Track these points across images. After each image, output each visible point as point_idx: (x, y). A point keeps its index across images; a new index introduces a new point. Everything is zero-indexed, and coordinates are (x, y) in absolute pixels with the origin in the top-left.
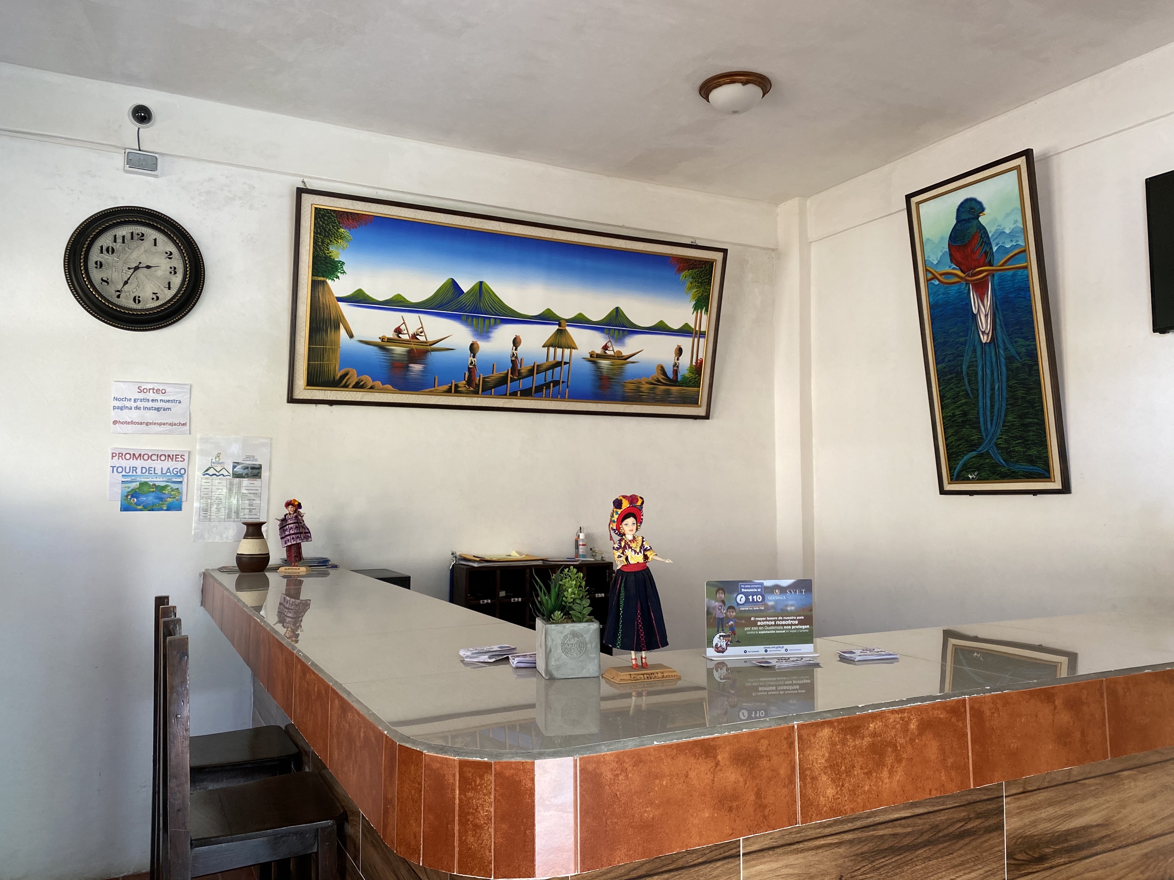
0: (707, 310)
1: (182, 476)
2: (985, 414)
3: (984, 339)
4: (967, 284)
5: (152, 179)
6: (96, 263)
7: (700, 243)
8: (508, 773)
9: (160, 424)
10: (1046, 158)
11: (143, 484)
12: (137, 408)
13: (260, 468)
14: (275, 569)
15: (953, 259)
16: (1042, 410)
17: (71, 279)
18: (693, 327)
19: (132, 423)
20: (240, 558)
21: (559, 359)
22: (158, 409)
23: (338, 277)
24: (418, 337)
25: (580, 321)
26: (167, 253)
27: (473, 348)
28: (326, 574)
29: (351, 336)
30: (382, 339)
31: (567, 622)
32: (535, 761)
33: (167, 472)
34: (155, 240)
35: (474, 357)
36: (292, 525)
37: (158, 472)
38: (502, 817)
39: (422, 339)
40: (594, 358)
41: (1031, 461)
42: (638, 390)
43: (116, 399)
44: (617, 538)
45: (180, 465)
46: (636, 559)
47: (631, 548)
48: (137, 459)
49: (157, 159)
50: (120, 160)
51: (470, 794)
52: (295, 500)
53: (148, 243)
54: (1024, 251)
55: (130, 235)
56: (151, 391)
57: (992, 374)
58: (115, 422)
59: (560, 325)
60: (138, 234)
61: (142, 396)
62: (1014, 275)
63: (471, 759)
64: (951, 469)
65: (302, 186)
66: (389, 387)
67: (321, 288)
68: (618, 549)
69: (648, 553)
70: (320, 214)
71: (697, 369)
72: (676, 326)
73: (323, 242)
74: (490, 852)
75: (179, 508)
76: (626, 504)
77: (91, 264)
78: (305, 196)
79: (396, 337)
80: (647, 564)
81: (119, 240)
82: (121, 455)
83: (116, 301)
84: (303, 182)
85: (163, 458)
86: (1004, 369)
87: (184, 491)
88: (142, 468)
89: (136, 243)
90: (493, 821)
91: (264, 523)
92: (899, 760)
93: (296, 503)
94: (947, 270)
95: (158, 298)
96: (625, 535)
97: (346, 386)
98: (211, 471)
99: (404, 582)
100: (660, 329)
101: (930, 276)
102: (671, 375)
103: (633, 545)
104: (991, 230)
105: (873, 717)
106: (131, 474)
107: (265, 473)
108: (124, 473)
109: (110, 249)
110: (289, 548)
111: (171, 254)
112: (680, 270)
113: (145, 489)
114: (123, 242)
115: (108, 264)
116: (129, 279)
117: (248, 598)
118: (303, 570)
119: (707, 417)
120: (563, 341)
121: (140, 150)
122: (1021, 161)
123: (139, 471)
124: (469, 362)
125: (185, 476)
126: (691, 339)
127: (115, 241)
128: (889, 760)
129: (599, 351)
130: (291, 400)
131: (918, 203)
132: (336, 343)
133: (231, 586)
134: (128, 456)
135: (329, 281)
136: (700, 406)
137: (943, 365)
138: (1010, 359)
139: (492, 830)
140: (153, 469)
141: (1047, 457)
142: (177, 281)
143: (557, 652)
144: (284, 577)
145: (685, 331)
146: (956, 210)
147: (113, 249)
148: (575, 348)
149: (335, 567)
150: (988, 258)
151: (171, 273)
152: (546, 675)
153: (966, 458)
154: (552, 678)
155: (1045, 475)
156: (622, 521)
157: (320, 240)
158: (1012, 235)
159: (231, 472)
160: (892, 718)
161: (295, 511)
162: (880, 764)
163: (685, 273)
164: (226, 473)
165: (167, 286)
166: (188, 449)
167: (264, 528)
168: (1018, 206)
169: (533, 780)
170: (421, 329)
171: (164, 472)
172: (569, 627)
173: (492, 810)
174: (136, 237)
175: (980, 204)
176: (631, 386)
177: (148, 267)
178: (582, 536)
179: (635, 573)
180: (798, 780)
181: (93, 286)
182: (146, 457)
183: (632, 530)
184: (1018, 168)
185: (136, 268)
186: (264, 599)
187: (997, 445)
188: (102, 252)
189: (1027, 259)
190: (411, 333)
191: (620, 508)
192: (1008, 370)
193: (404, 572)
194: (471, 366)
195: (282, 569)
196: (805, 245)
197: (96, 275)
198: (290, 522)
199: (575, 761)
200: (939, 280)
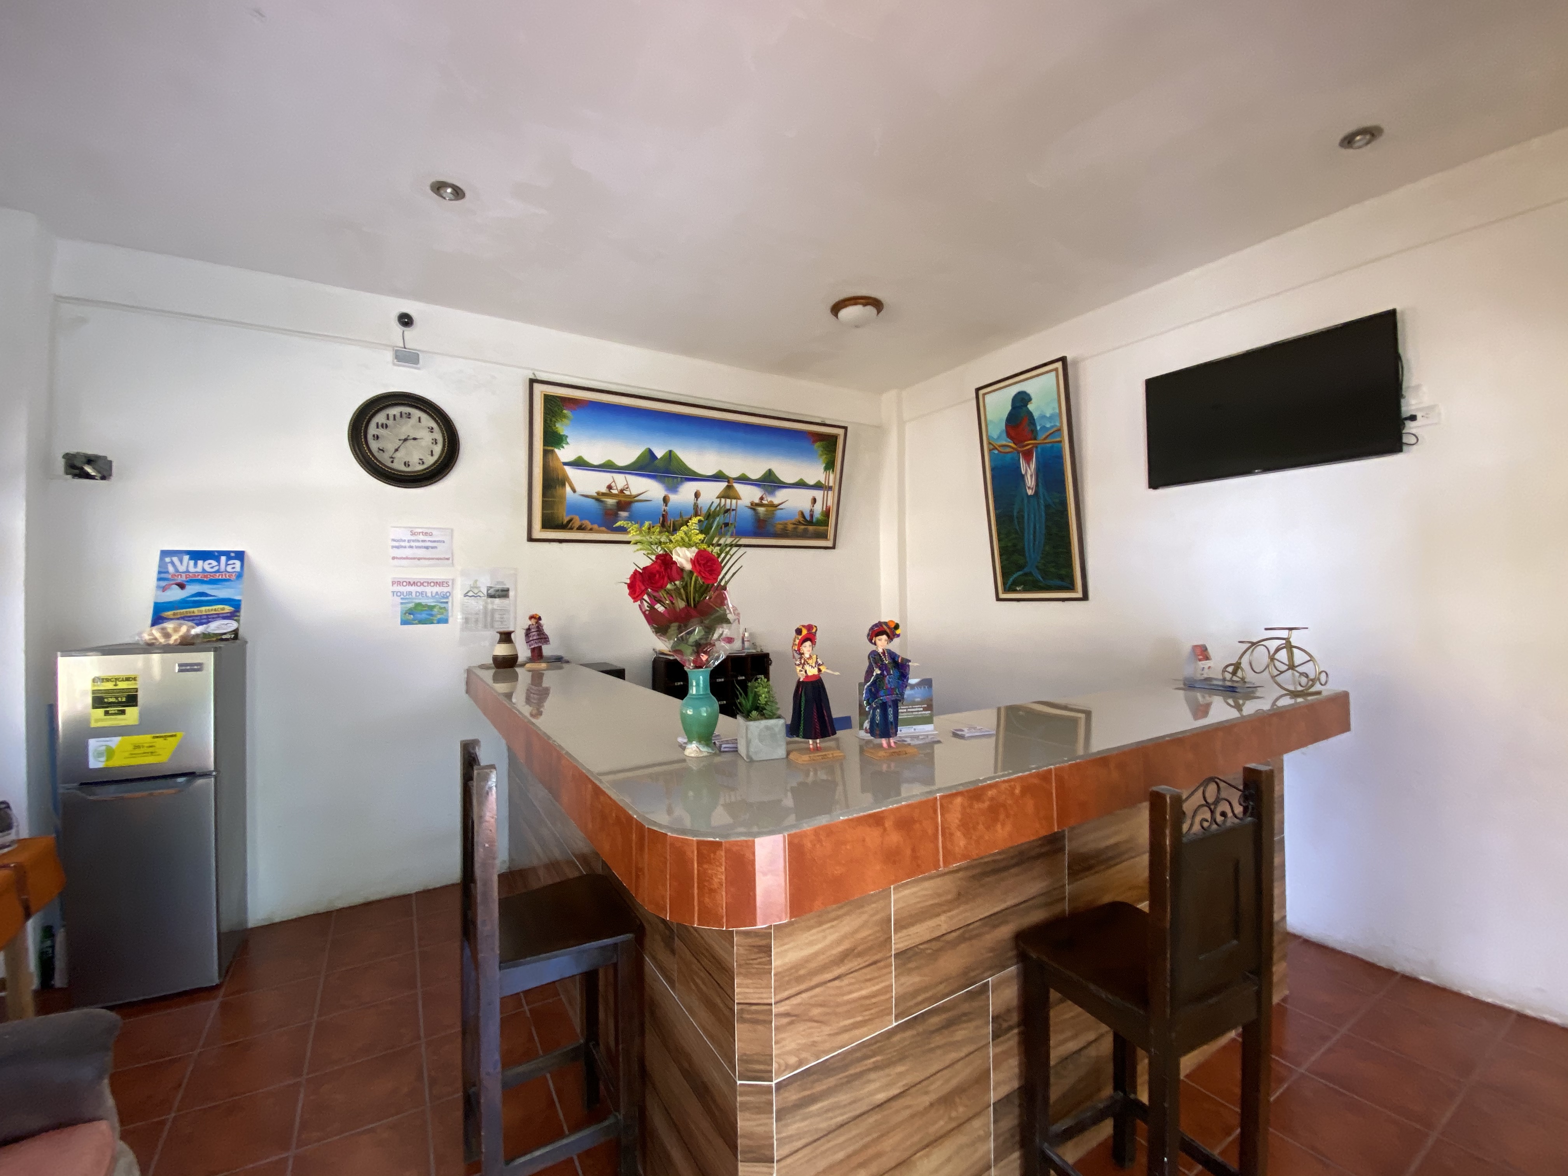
0: (833, 471)
1: (447, 597)
2: (1029, 545)
3: (1030, 492)
4: (1018, 453)
5: (416, 371)
6: (374, 436)
7: (828, 422)
8: (735, 849)
9: (429, 559)
10: (1076, 362)
11: (418, 605)
12: (411, 547)
13: (508, 590)
14: (523, 665)
15: (1009, 435)
16: (1070, 543)
17: (354, 448)
18: (824, 483)
19: (407, 558)
20: (496, 659)
21: (728, 507)
22: (427, 548)
23: (563, 447)
24: (624, 491)
25: (743, 479)
26: (429, 428)
27: (665, 500)
28: (561, 668)
29: (574, 491)
30: (598, 493)
31: (762, 719)
32: (756, 839)
33: (436, 595)
34: (420, 418)
35: (666, 506)
36: (534, 633)
37: (429, 595)
38: (730, 882)
39: (627, 493)
40: (754, 506)
41: (1061, 578)
42: (785, 529)
43: (394, 540)
44: (797, 656)
45: (445, 590)
46: (812, 671)
47: (808, 664)
48: (412, 585)
49: (418, 355)
50: (389, 355)
51: (706, 866)
52: (536, 615)
53: (414, 420)
54: (1059, 430)
55: (399, 414)
56: (421, 534)
57: (1035, 517)
58: (394, 558)
59: (728, 482)
60: (406, 414)
61: (413, 538)
62: (1052, 447)
63: (706, 839)
64: (1004, 584)
65: (532, 377)
66: (604, 529)
67: (550, 456)
68: (799, 665)
69: (821, 668)
70: (549, 400)
71: (827, 513)
72: (812, 482)
73: (551, 420)
74: (723, 909)
75: (445, 621)
76: (805, 632)
77: (370, 437)
78: (536, 385)
79: (608, 492)
80: (821, 675)
81: (391, 418)
82: (399, 583)
83: (390, 465)
84: (534, 374)
85: (432, 584)
86: (1043, 514)
87: (450, 608)
88: (416, 592)
89: (405, 420)
90: (724, 886)
91: (513, 632)
92: (1008, 816)
93: (537, 617)
94: (1004, 443)
95: (423, 463)
96: (803, 654)
97: (571, 529)
98: (471, 594)
99: (619, 674)
100: (801, 485)
101: (992, 447)
102: (808, 518)
103: (810, 662)
104: (1036, 415)
105: (991, 786)
106: (407, 597)
107: (511, 593)
108: (402, 597)
109: (384, 426)
110: (533, 650)
111: (432, 428)
112: (815, 442)
113: (420, 608)
114: (395, 419)
115: (383, 436)
116: (399, 447)
117: (501, 687)
118: (543, 665)
119: (834, 547)
120: (731, 494)
121: (405, 348)
122: (1059, 365)
123: (414, 594)
124: (663, 510)
125: (450, 598)
126: (822, 492)
127: (388, 419)
128: (1002, 816)
129: (757, 501)
130: (531, 539)
131: (984, 394)
132: (563, 497)
133: (490, 681)
134: (405, 584)
135: (556, 450)
136: (829, 540)
137: (1000, 511)
138: (1047, 506)
139: (724, 893)
140: (425, 593)
141: (1073, 575)
142: (438, 449)
143: (755, 742)
144: (529, 671)
145: (818, 486)
146: (1011, 401)
147: (386, 425)
148: (740, 499)
149: (568, 662)
150: (1034, 434)
151: (433, 443)
152: (747, 758)
153: (1015, 576)
154: (751, 761)
155: (1071, 587)
156: (802, 644)
157: (548, 419)
158: (1051, 418)
159: (485, 593)
160: (1004, 786)
161: (537, 623)
162: (995, 820)
163: (818, 444)
164: (482, 595)
165: (430, 453)
166: (451, 577)
167: (513, 636)
168: (1056, 396)
169: (754, 854)
170: (627, 486)
171: (434, 595)
172: (764, 723)
173: (723, 877)
174: (404, 416)
175: (1028, 395)
176: (781, 526)
177: (415, 439)
178: (746, 635)
179: (812, 682)
180: (940, 837)
181: (373, 455)
182: (419, 584)
183: (809, 651)
184: (1056, 370)
185: (405, 440)
186: (514, 688)
187: (1037, 567)
188: (378, 427)
189: (1061, 435)
190: (619, 488)
191: (801, 634)
192: (1046, 514)
193: (619, 665)
194: (664, 513)
195: (528, 665)
196: (901, 424)
197: (374, 445)
198: (533, 630)
199: (784, 837)
200: (998, 450)
